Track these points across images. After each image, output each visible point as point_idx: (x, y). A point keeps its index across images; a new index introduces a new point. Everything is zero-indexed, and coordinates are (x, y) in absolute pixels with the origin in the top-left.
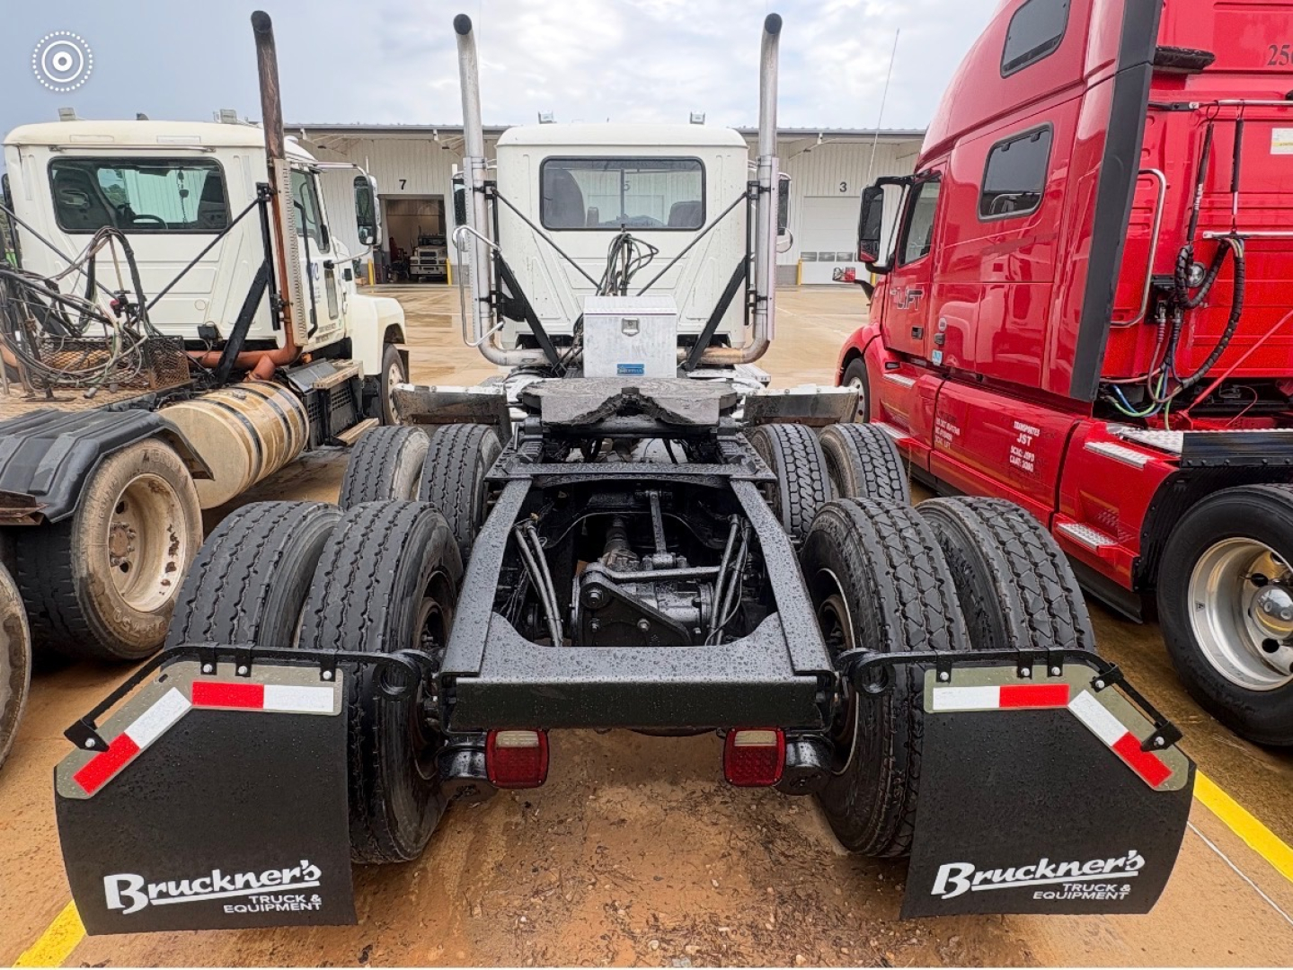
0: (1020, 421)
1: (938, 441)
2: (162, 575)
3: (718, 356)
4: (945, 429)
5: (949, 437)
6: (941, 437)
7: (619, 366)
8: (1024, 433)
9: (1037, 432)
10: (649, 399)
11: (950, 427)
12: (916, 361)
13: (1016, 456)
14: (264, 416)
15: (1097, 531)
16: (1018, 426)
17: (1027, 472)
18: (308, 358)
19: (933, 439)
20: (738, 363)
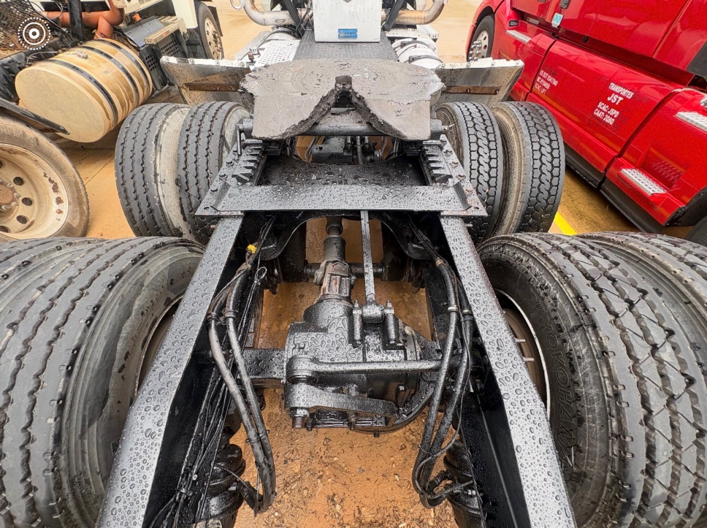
0: (618, 84)
1: (537, 87)
2: (55, 207)
3: (407, 18)
4: (546, 80)
5: (547, 86)
6: (540, 84)
7: (340, 30)
8: (616, 93)
9: (630, 95)
10: (360, 98)
11: (550, 79)
12: (531, 20)
13: (601, 110)
14: (106, 72)
15: (654, 180)
16: (613, 87)
17: (607, 124)
18: (138, 18)
19: (533, 85)
20: (420, 24)
